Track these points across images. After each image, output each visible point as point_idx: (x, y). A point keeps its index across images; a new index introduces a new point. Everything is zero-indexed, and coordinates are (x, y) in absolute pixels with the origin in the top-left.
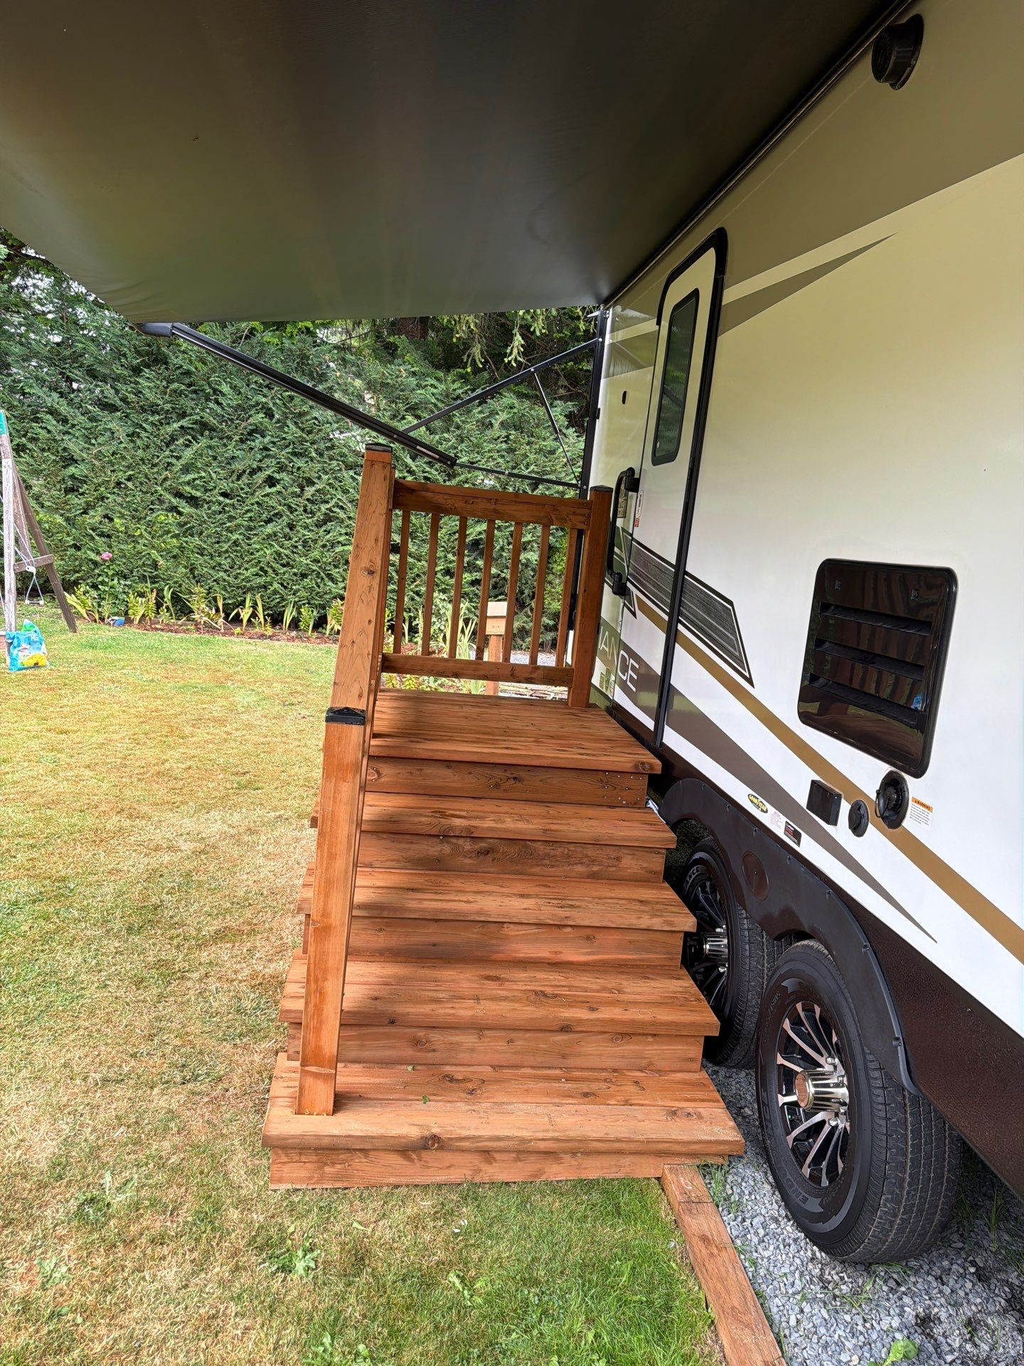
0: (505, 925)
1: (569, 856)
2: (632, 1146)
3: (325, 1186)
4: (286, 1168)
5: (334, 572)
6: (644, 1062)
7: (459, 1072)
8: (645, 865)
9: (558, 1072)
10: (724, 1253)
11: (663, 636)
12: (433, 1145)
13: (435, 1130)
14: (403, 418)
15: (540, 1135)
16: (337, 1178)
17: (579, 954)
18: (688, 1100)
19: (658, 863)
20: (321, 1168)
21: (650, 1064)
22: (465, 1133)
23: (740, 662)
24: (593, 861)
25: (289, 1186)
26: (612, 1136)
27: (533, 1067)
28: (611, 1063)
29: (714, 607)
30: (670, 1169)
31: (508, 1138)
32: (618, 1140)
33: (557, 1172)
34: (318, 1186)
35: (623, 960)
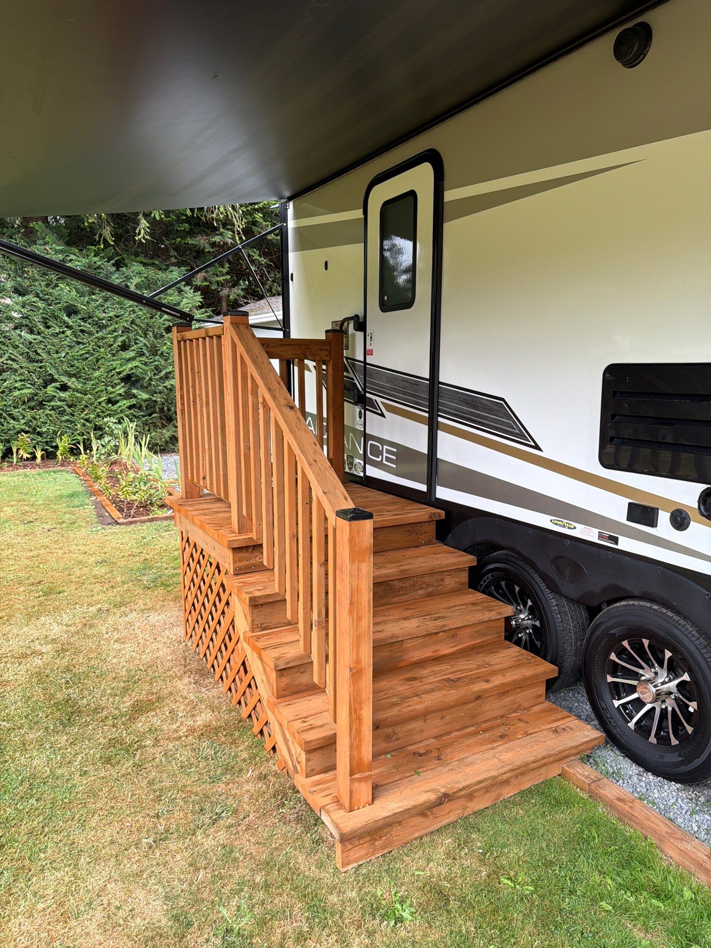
0: (404, 641)
1: (414, 585)
2: (551, 759)
3: (377, 856)
4: (351, 853)
5: (15, 412)
6: (516, 705)
7: (420, 748)
8: (457, 580)
9: (472, 728)
10: (635, 804)
11: (426, 428)
12: (445, 800)
13: (443, 790)
14: (57, 286)
15: (503, 771)
16: (384, 847)
17: (448, 648)
18: (556, 721)
19: (464, 577)
20: (373, 844)
21: (520, 706)
22: (461, 786)
23: (522, 436)
24: (428, 585)
25: (355, 865)
26: (539, 757)
27: (457, 730)
28: (498, 713)
29: (481, 403)
30: (567, 766)
31: (486, 779)
32: (544, 758)
33: (508, 792)
34: (373, 858)
35: (474, 645)
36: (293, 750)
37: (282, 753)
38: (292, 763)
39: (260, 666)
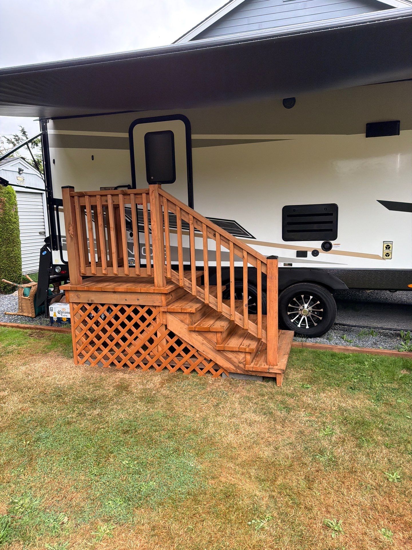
23: (247, 235)
29: (221, 223)
36: (235, 360)
37: (224, 366)
38: (235, 366)
39: (200, 338)
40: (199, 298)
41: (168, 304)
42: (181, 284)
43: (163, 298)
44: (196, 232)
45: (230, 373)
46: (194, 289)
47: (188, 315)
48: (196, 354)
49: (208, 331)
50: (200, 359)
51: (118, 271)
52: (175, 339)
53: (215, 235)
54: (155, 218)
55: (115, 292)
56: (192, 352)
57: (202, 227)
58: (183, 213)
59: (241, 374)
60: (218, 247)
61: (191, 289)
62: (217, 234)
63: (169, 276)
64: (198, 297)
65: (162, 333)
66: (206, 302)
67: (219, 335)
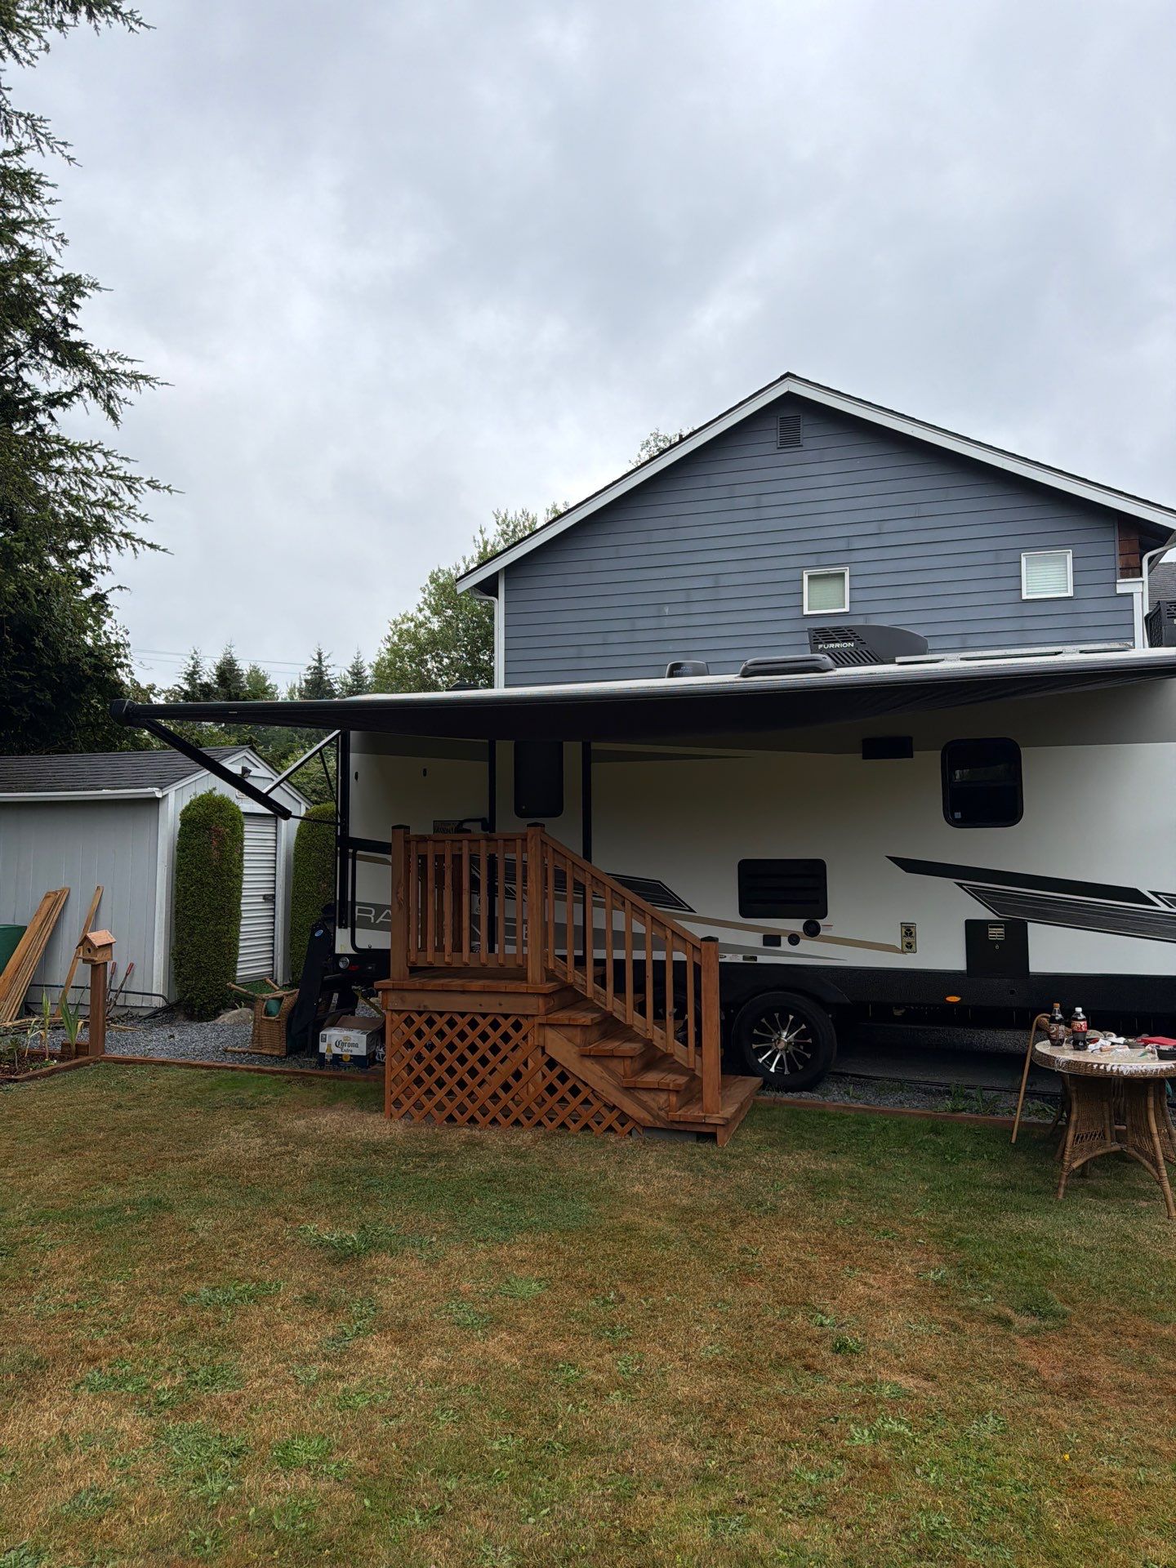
23: (677, 904)
36: (653, 1105)
37: (635, 1116)
38: (652, 1115)
39: (597, 1068)
40: (598, 1003)
41: (548, 1012)
42: (570, 980)
43: (541, 1001)
44: (594, 899)
45: (646, 1128)
46: (591, 989)
47: (579, 1029)
48: (591, 1098)
49: (612, 1056)
50: (597, 1105)
51: (469, 958)
52: (558, 1071)
53: (623, 904)
54: (534, 875)
55: (463, 992)
56: (585, 1093)
57: (604, 890)
58: (577, 869)
59: (662, 1129)
60: (629, 925)
61: (585, 988)
62: (627, 902)
63: (551, 966)
64: (595, 1001)
65: (536, 1062)
66: (609, 1008)
67: (628, 1062)
